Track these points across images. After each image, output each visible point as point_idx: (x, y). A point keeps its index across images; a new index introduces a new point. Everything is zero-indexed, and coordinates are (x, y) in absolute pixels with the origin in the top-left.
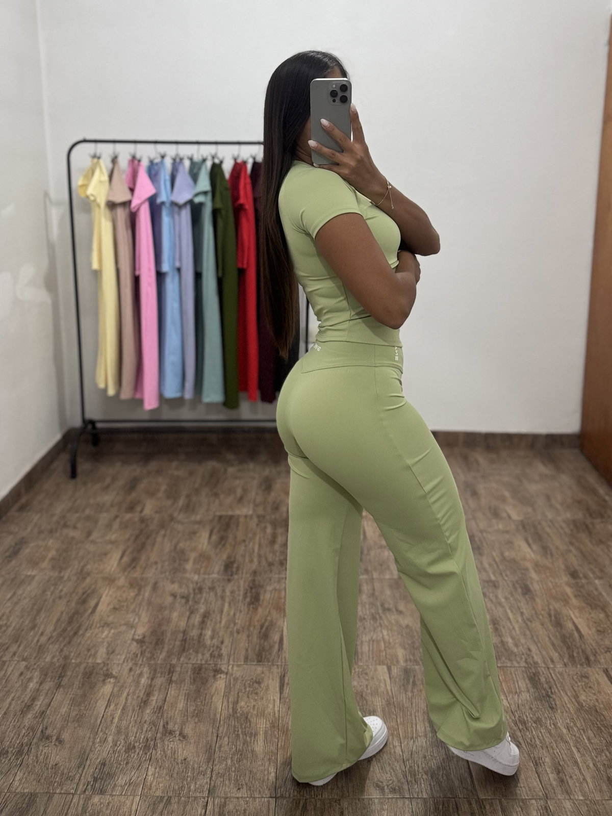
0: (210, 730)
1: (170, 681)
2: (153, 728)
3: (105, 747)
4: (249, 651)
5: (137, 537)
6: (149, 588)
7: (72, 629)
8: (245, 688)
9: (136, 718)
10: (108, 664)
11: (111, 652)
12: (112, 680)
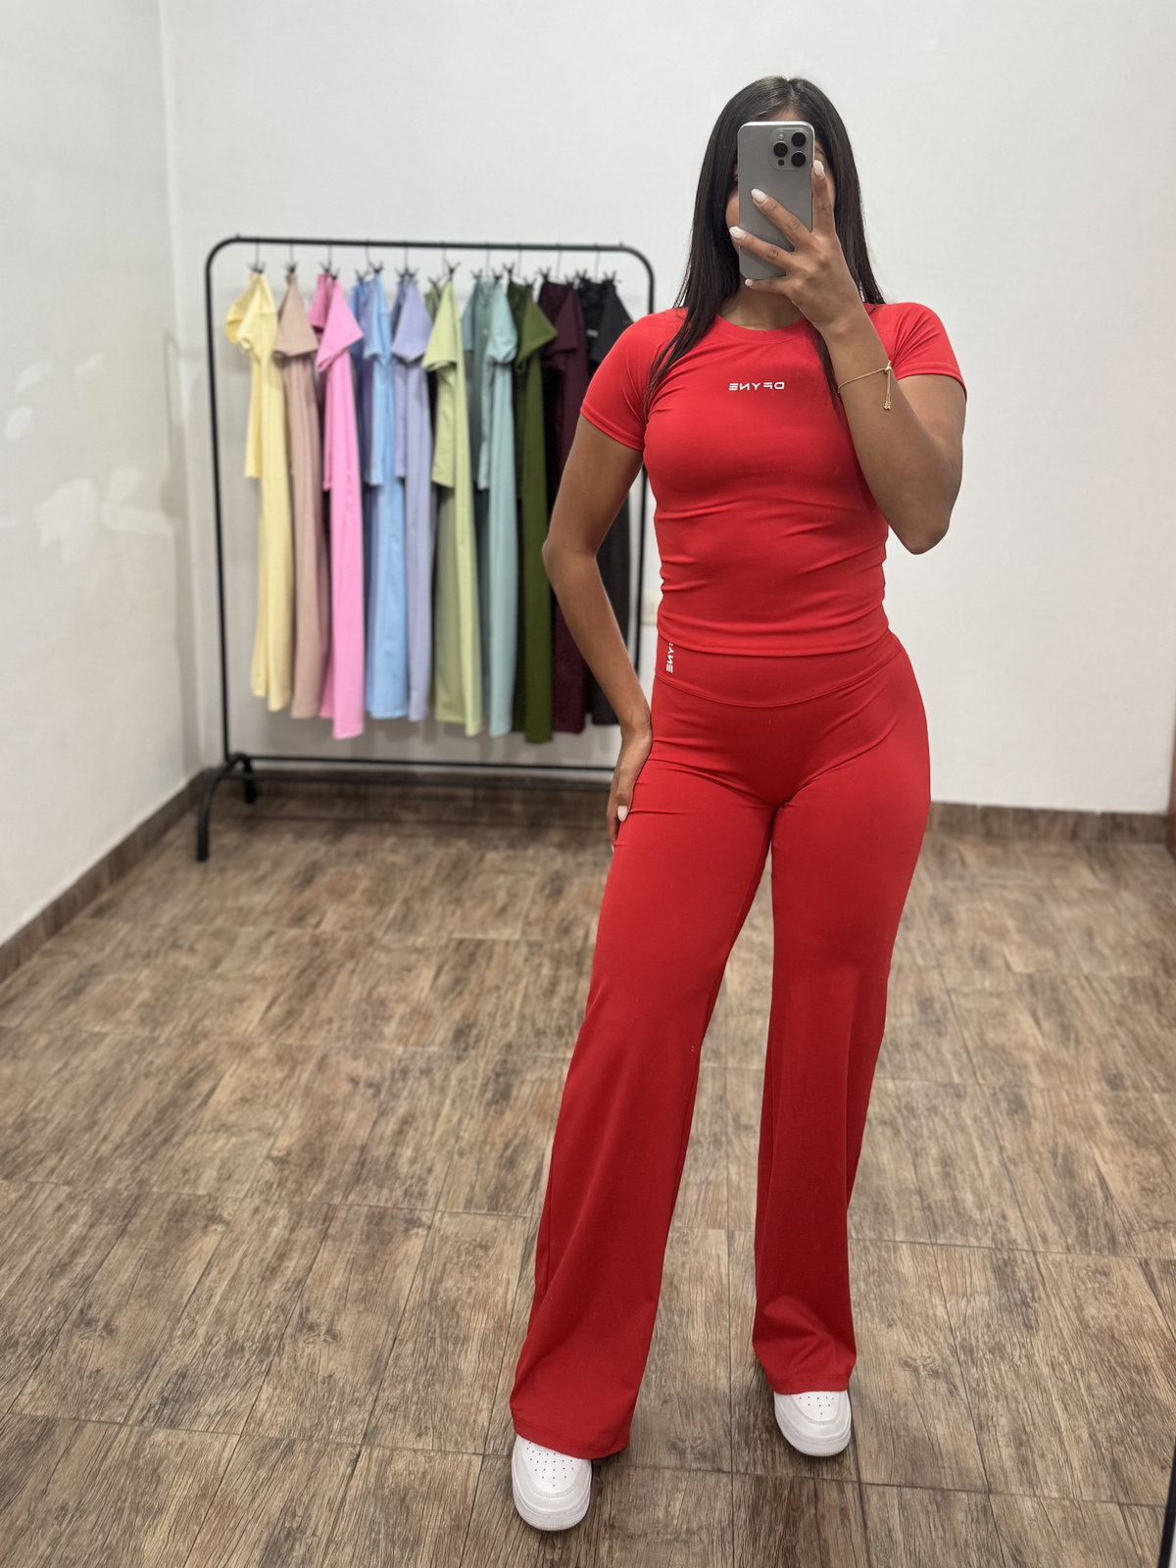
0: (384, 1328)
1: (324, 1236)
2: (282, 1318)
3: (190, 1345)
4: (477, 1189)
5: (303, 971)
6: (311, 1066)
7: (161, 1132)
8: (458, 1257)
9: (252, 1298)
10: (217, 1199)
11: (225, 1176)
12: (220, 1228)
